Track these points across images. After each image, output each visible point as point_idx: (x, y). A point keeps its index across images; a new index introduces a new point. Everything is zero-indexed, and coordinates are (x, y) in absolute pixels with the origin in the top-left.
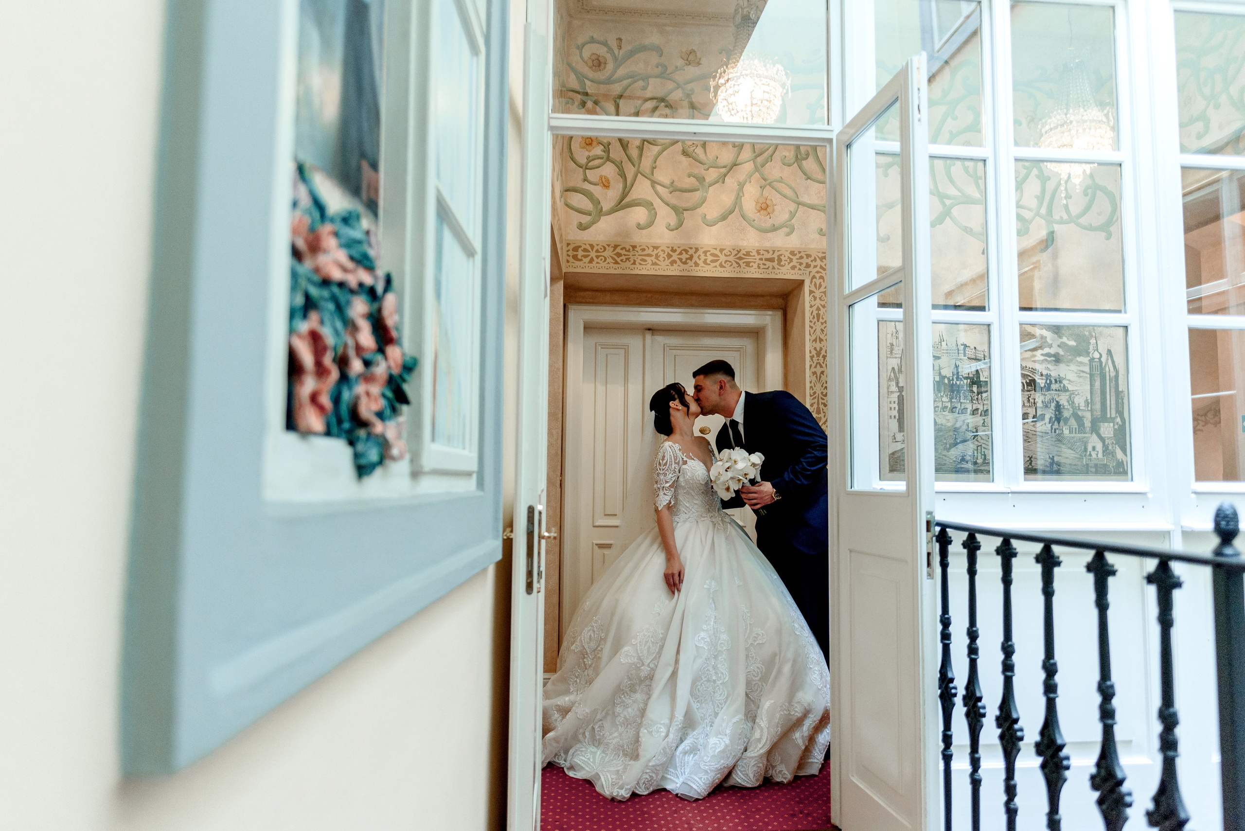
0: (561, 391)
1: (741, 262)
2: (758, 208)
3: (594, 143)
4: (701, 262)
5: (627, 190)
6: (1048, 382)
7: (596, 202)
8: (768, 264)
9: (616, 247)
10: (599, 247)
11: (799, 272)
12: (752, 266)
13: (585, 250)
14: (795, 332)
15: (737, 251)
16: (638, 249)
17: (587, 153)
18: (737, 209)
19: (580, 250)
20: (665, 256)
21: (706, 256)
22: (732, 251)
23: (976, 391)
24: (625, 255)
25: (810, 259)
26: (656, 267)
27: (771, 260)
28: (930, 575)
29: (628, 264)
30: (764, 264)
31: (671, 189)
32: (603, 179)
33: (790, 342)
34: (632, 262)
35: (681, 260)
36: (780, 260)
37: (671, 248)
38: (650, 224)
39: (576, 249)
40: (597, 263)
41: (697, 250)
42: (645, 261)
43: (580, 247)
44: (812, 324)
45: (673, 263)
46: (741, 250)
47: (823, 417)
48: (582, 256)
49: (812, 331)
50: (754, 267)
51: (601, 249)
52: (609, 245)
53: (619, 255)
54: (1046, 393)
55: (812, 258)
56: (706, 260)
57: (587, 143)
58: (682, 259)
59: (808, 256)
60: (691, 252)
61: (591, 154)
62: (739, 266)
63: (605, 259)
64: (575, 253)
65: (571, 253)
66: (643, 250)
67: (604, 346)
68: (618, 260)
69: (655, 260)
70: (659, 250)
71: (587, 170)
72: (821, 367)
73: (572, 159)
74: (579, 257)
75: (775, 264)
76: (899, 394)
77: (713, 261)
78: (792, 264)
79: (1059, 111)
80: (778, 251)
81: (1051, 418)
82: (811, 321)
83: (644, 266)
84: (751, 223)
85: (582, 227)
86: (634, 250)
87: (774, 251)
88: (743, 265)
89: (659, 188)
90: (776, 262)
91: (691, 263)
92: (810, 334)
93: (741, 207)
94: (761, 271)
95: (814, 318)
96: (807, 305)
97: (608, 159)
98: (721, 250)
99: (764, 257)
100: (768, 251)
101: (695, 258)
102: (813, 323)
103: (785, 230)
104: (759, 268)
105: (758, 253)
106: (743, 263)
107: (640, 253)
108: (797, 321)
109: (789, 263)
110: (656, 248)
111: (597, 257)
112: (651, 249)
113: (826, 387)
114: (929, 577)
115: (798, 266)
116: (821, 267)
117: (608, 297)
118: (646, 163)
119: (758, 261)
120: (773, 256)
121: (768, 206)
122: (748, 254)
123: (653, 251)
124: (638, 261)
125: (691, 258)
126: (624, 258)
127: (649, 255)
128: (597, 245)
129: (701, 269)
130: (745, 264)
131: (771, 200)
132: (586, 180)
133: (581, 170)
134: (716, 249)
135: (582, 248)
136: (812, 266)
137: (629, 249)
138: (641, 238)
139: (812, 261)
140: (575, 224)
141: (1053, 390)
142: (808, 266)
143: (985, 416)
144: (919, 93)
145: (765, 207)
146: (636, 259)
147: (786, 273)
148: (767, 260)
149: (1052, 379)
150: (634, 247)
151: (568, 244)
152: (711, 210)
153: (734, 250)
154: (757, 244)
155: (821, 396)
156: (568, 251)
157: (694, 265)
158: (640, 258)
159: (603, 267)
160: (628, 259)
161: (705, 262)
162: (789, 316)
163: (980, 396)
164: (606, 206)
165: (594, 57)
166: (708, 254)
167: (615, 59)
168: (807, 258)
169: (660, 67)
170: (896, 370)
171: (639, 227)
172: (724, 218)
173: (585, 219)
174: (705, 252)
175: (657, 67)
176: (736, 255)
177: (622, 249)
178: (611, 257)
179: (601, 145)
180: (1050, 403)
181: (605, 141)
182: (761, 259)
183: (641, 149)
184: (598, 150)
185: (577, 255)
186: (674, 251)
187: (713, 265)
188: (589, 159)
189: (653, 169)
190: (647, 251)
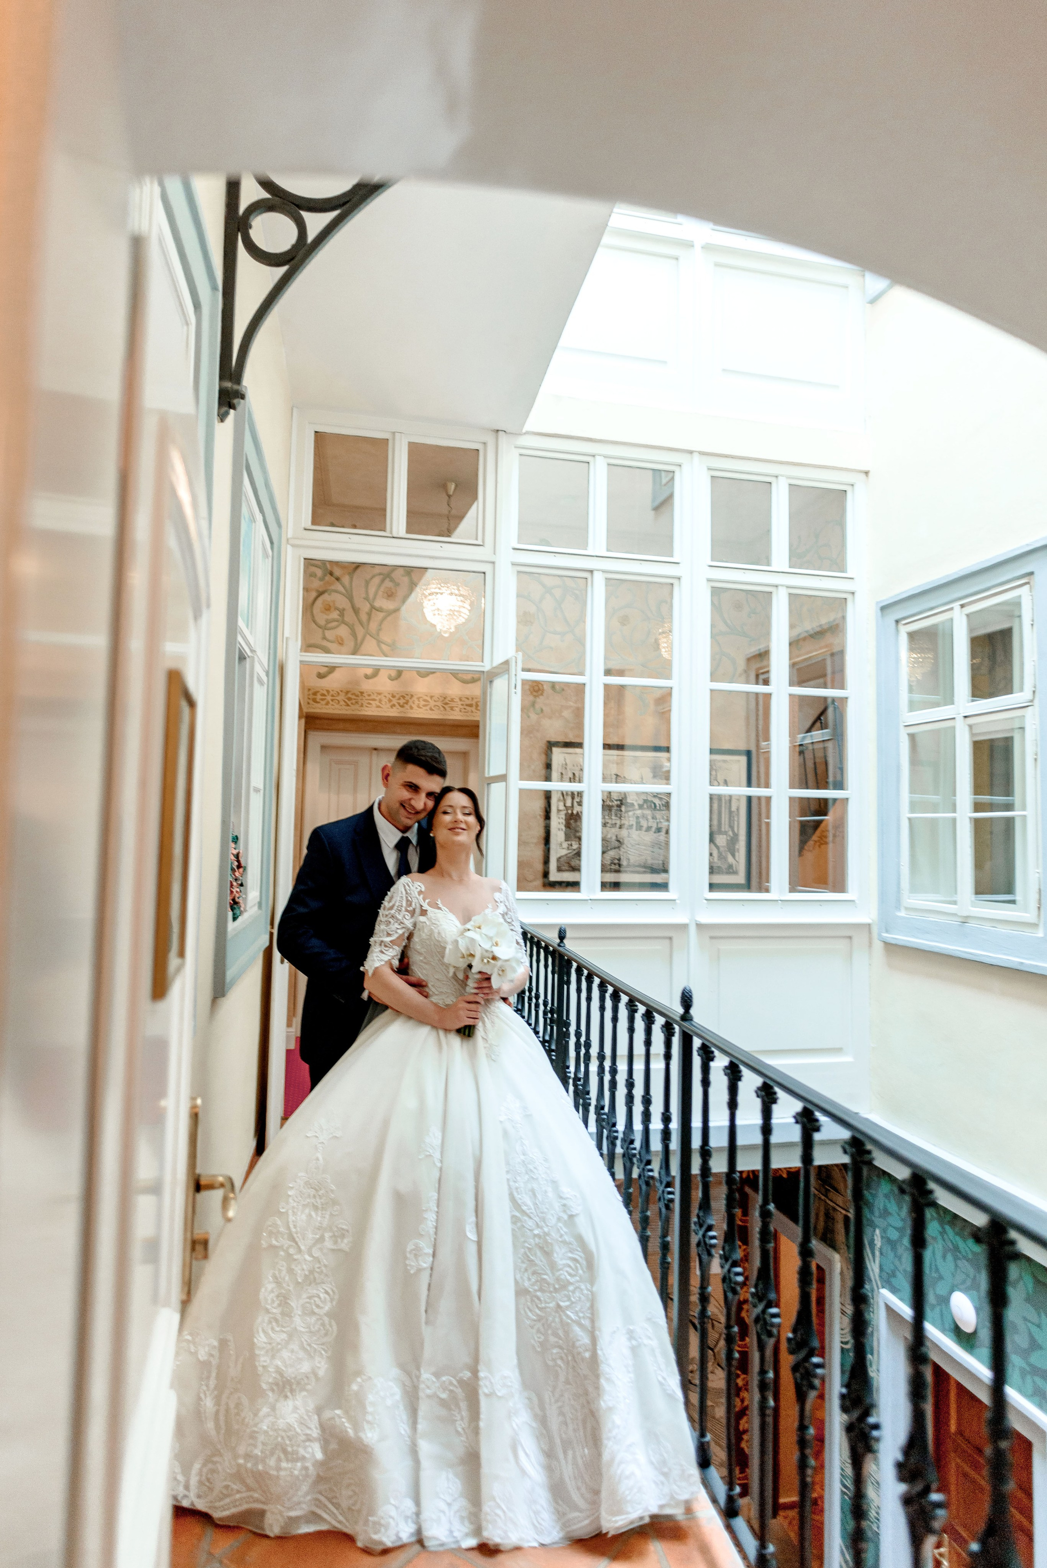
1: (447, 707)
3: (332, 609)
4: (415, 706)
5: (357, 647)
8: (468, 708)
10: (334, 693)
12: (456, 710)
13: (323, 695)
15: (444, 698)
16: (365, 695)
20: (387, 700)
21: (419, 701)
24: (355, 699)
26: (379, 709)
27: (470, 705)
29: (357, 707)
32: (338, 638)
34: (360, 705)
35: (399, 704)
36: (477, 706)
37: (391, 695)
38: (375, 674)
39: (315, 694)
40: (332, 705)
41: (412, 696)
42: (369, 704)
43: (318, 692)
45: (393, 706)
46: (447, 697)
48: (319, 700)
50: (454, 712)
51: (336, 694)
52: (341, 691)
53: (349, 699)
57: (326, 608)
60: (407, 698)
61: (329, 617)
62: (445, 709)
63: (339, 702)
64: (315, 697)
65: (311, 697)
66: (369, 695)
67: (337, 763)
68: (349, 703)
69: (378, 704)
70: (382, 696)
71: (325, 631)
73: (314, 622)
75: (473, 709)
76: (565, 812)
77: (425, 706)
83: (370, 709)
85: (321, 676)
86: (362, 695)
87: (472, 698)
88: (448, 709)
89: (383, 646)
90: (474, 707)
91: (407, 707)
94: (462, 714)
97: (343, 622)
98: (431, 697)
99: (465, 704)
100: (468, 699)
101: (410, 703)
104: (461, 711)
105: (460, 700)
107: (367, 697)
110: (379, 694)
111: (333, 700)
117: (341, 725)
118: (373, 626)
119: (460, 707)
122: (452, 700)
123: (377, 696)
124: (365, 704)
125: (407, 703)
126: (354, 701)
127: (374, 700)
128: (333, 691)
129: (415, 711)
132: (324, 638)
133: (320, 630)
134: (427, 696)
135: (320, 695)
137: (358, 695)
138: (367, 686)
140: (315, 674)
146: (363, 703)
148: (467, 705)
150: (362, 693)
151: (309, 690)
153: (441, 697)
154: (460, 693)
157: (410, 709)
158: (367, 702)
159: (337, 709)
160: (357, 702)
161: (419, 707)
166: (421, 700)
171: (367, 677)
172: (434, 671)
173: (323, 670)
174: (418, 699)
176: (443, 700)
177: (352, 694)
178: (344, 700)
179: (337, 611)
181: (341, 607)
182: (462, 705)
183: (369, 615)
184: (335, 615)
185: (315, 699)
186: (393, 696)
187: (425, 708)
188: (328, 622)
189: (379, 630)
190: (373, 697)
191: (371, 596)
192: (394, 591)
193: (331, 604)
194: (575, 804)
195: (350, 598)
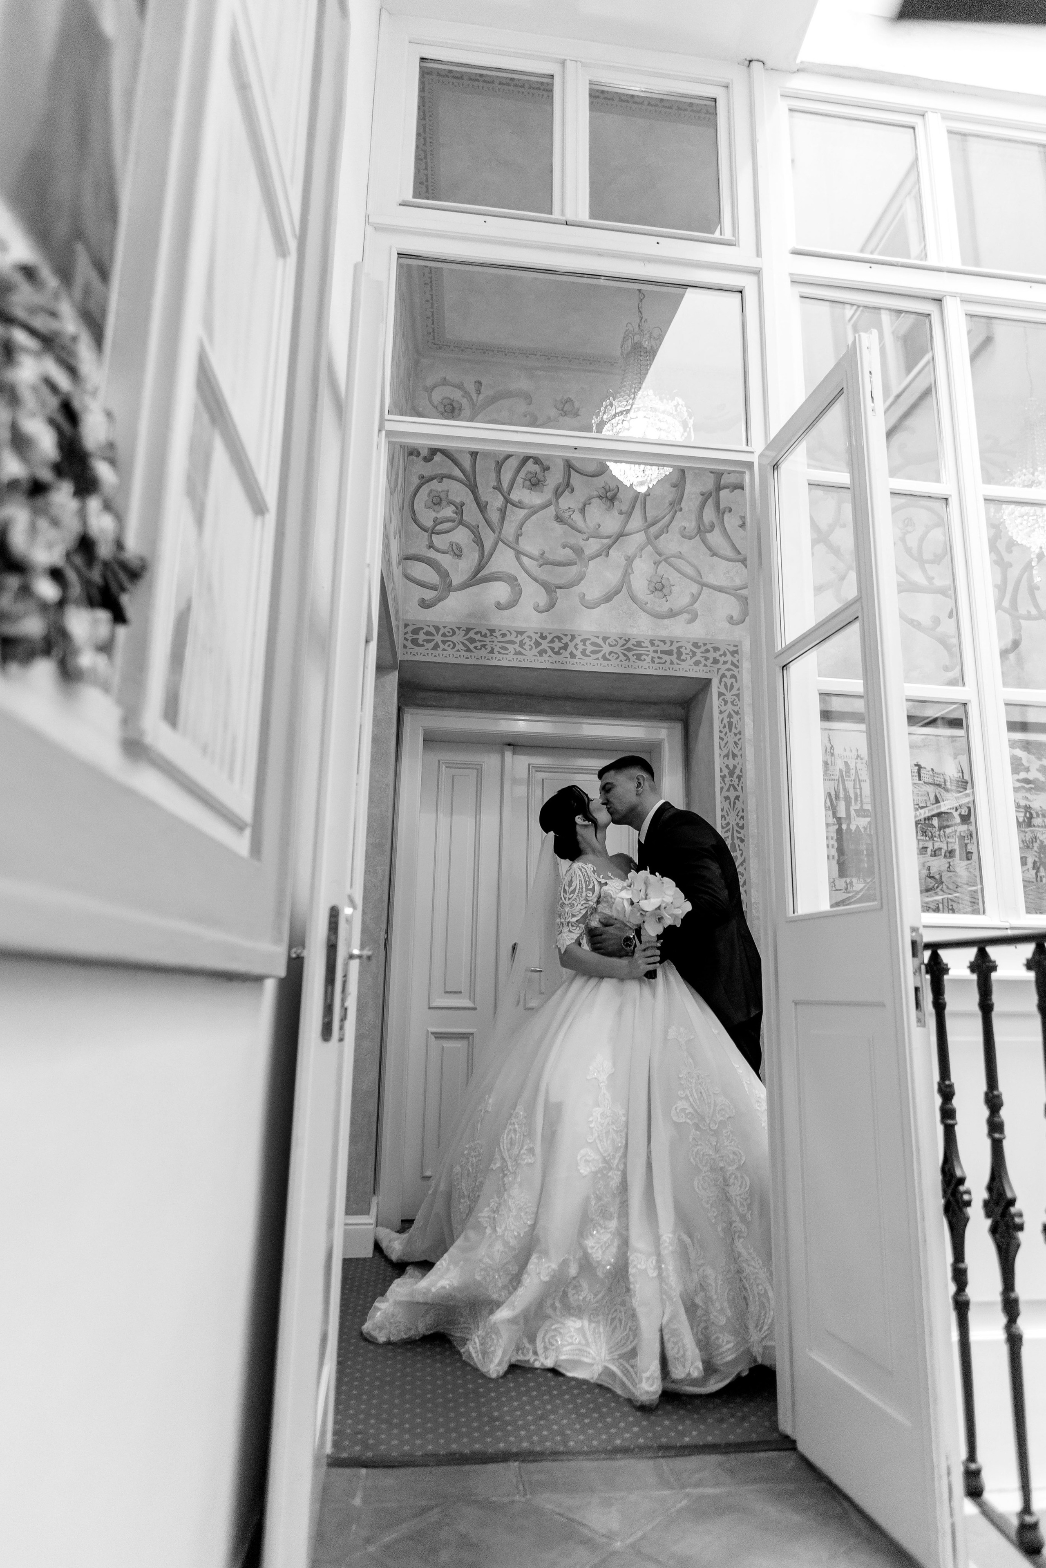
0: (390, 814)
1: (630, 654)
2: (652, 588)
3: (444, 503)
4: (578, 653)
5: (484, 560)
6: (1028, 815)
7: (444, 575)
8: (666, 657)
9: (468, 630)
10: (447, 629)
11: (705, 668)
12: (645, 660)
13: (428, 633)
14: (699, 748)
15: (625, 640)
16: (497, 634)
17: (433, 515)
18: (624, 589)
19: (421, 632)
20: (532, 643)
21: (585, 645)
22: (618, 640)
23: (937, 826)
24: (480, 641)
25: (718, 653)
26: (520, 657)
27: (669, 653)
28: (921, 1022)
29: (483, 652)
30: (659, 658)
31: (541, 562)
32: (454, 545)
33: (694, 762)
34: (489, 649)
35: (552, 649)
36: (679, 653)
37: (539, 634)
38: (513, 603)
39: (416, 631)
40: (444, 650)
41: (573, 637)
42: (506, 649)
43: (422, 629)
44: (722, 735)
45: (542, 653)
46: (629, 639)
47: (739, 856)
48: (423, 641)
49: (723, 744)
50: (646, 661)
51: (449, 632)
52: (459, 628)
53: (473, 641)
54: (1027, 830)
55: (721, 652)
56: (584, 650)
57: (435, 501)
58: (554, 648)
59: (716, 649)
60: (566, 640)
61: (439, 515)
62: (628, 659)
63: (454, 645)
64: (415, 637)
65: (409, 636)
66: (504, 635)
67: (450, 765)
68: (471, 647)
69: (519, 649)
70: (525, 636)
71: (433, 535)
72: (735, 790)
73: (415, 521)
74: (420, 642)
75: (674, 658)
76: (837, 827)
77: (593, 652)
78: (695, 659)
79: (1024, 471)
80: (677, 642)
81: (1035, 863)
82: (721, 732)
83: (505, 656)
84: (643, 607)
85: (425, 604)
86: (491, 635)
87: (672, 642)
88: (633, 659)
89: (525, 559)
90: (675, 655)
91: (566, 654)
92: (720, 748)
93: (630, 587)
94: (656, 666)
95: (724, 727)
96: (716, 711)
97: (461, 522)
98: (605, 639)
99: (659, 649)
100: (664, 643)
101: (571, 648)
102: (724, 733)
103: (686, 616)
104: (653, 662)
105: (652, 643)
106: (633, 655)
107: (500, 638)
108: (702, 733)
109: (691, 658)
110: (521, 633)
111: (444, 642)
112: (514, 634)
113: (742, 817)
114: (919, 1024)
115: (703, 662)
116: (733, 664)
117: (457, 699)
118: (509, 530)
119: (652, 654)
120: (671, 648)
121: (663, 587)
122: (639, 644)
123: (517, 637)
124: (497, 649)
125: (566, 647)
126: (478, 644)
127: (511, 642)
128: (444, 627)
129: (579, 661)
130: (635, 657)
131: (668, 579)
132: (431, 546)
133: (426, 534)
134: (598, 637)
135: (424, 631)
136: (721, 662)
137: (486, 634)
138: (501, 620)
139: (721, 656)
140: (416, 600)
141: (1034, 826)
142: (716, 661)
143: (950, 857)
144: (871, 377)
145: (659, 588)
146: (494, 647)
147: (688, 669)
148: (663, 652)
149: (1032, 812)
150: (492, 631)
151: (406, 626)
152: (592, 589)
153: (621, 638)
154: (650, 633)
155: (736, 828)
156: (406, 633)
157: (569, 656)
158: (500, 645)
159: (451, 656)
160: (484, 646)
161: (584, 652)
162: (692, 729)
163: (942, 831)
164: (456, 580)
165: (446, 402)
166: (588, 643)
167: (473, 404)
168: (715, 651)
169: (528, 417)
170: (833, 796)
171: (499, 606)
172: (608, 598)
173: (429, 595)
174: (584, 641)
175: (525, 416)
176: (624, 645)
177: (476, 633)
178: (463, 643)
179: (452, 506)
180: (1032, 843)
181: (458, 501)
182: (656, 652)
183: (503, 512)
184: (448, 512)
185: (417, 639)
186: (544, 638)
187: (594, 656)
188: (437, 521)
189: (518, 536)
190: (512, 638)
191: (505, 485)
192: (540, 477)
193: (443, 496)
194: (853, 813)
195: (473, 488)
